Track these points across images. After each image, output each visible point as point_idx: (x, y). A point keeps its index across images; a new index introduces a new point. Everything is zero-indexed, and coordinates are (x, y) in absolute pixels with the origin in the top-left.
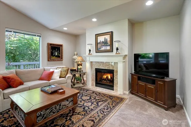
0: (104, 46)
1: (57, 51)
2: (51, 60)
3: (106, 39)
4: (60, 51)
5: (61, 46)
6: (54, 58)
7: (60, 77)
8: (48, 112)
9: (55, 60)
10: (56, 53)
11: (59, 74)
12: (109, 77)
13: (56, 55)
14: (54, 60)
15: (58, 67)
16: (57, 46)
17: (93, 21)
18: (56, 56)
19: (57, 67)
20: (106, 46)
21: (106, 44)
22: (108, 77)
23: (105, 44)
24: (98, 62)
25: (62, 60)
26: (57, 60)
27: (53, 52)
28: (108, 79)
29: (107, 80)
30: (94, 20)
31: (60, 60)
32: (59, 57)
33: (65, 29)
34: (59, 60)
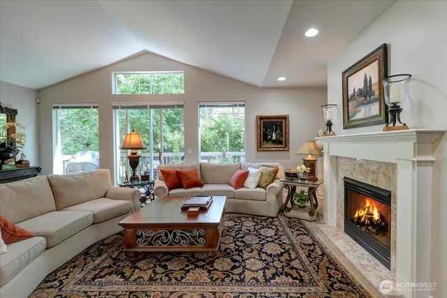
0: (364, 104)
1: (276, 130)
2: (264, 149)
3: (368, 79)
4: (281, 131)
5: (285, 118)
6: (270, 145)
7: (258, 186)
8: (155, 235)
9: (271, 149)
10: (274, 135)
11: (257, 179)
12: (376, 216)
13: (274, 138)
14: (269, 149)
15: (265, 164)
16: (275, 120)
17: (309, 38)
18: (275, 142)
19: (262, 164)
20: (368, 103)
21: (368, 99)
22: (372, 215)
23: (366, 98)
24: (349, 158)
25: (286, 149)
26: (274, 149)
27: (268, 132)
28: (371, 219)
29: (368, 225)
30: (312, 32)
31: (282, 149)
32: (280, 142)
33: (281, 79)
34: (279, 149)
